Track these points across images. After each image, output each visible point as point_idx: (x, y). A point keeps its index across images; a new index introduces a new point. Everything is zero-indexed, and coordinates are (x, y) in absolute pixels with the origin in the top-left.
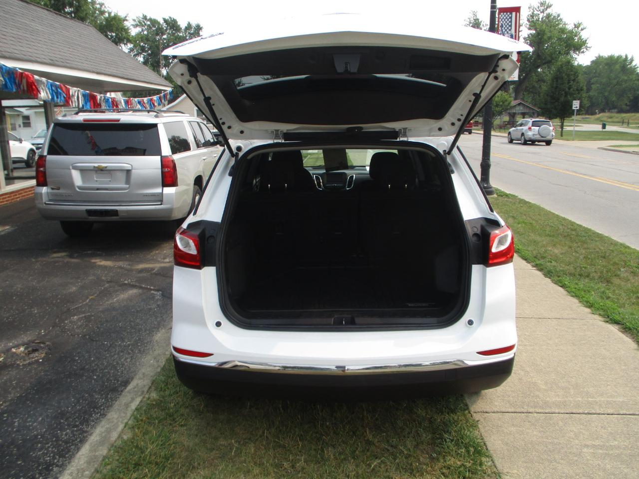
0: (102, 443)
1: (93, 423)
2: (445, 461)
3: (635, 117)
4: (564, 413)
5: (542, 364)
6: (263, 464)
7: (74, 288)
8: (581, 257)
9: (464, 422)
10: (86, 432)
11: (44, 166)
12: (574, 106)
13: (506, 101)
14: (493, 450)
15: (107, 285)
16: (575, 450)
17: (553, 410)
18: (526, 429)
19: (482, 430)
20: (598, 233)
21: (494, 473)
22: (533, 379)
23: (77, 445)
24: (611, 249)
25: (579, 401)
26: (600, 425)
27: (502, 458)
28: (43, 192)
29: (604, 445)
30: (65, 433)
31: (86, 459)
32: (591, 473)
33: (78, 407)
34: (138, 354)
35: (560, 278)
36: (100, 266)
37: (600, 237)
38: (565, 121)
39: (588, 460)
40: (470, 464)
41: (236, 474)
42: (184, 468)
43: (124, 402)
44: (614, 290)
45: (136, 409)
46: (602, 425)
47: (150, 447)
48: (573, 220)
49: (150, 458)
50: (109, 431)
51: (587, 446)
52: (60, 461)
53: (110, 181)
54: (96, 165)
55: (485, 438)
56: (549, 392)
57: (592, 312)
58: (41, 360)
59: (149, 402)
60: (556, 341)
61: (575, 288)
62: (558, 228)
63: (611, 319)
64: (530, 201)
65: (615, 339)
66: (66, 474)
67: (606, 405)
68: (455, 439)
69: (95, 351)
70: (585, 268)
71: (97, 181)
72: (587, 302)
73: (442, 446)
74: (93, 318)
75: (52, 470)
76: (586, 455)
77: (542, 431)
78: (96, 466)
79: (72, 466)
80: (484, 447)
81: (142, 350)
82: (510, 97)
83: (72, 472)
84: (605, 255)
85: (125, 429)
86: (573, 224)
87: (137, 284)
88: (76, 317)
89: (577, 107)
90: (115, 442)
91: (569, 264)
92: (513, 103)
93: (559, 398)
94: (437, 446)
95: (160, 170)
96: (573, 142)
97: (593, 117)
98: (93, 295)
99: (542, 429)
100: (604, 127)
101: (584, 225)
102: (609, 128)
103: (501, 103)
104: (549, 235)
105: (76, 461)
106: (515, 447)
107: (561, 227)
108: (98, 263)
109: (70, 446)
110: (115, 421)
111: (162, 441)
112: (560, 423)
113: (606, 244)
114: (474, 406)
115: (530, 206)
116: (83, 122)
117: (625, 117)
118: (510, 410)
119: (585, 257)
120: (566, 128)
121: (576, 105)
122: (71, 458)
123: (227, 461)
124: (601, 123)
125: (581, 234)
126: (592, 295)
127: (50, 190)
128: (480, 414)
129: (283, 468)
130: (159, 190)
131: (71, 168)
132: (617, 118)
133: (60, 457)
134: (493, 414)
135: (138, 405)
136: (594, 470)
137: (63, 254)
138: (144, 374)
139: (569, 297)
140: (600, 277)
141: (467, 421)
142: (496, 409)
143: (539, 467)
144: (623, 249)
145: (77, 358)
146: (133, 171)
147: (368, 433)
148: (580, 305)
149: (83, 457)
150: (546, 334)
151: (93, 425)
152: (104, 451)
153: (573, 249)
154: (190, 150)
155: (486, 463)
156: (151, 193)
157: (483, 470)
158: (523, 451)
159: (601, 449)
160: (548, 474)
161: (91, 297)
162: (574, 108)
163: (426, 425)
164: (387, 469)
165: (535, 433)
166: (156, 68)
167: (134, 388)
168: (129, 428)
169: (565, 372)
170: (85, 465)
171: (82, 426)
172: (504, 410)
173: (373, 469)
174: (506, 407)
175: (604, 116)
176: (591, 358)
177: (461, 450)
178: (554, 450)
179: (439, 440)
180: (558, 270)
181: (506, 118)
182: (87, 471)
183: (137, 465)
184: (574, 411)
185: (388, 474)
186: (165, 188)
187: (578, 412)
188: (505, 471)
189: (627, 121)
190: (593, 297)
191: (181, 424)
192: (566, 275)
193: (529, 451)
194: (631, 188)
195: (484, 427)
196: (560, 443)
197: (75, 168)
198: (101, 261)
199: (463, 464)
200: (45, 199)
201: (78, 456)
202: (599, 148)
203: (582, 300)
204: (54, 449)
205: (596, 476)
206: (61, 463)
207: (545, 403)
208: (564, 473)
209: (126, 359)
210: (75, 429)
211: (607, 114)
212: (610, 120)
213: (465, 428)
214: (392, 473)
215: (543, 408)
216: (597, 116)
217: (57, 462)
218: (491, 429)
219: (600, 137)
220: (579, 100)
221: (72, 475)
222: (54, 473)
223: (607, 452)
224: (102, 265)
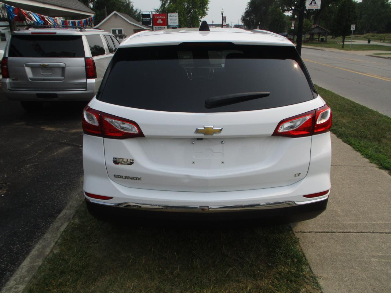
0: (38, 256)
1: (36, 240)
2: (277, 269)
3: (388, 36)
4: (356, 232)
5: (340, 197)
6: (151, 271)
7: (29, 146)
8: (361, 125)
9: (289, 239)
10: (31, 246)
11: (6, 64)
12: (352, 28)
13: (309, 25)
14: (310, 260)
15: (51, 144)
16: (366, 259)
17: (349, 230)
18: (331, 244)
19: (302, 245)
20: (370, 109)
21: (312, 277)
22: (334, 208)
23: (24, 255)
24: (379, 119)
25: (366, 223)
26: (381, 241)
27: (316, 266)
28: (7, 82)
29: (385, 256)
30: (16, 247)
31: (27, 268)
32: (378, 276)
33: (26, 229)
34: (69, 191)
35: (348, 139)
36: (47, 131)
37: (372, 112)
38: (345, 38)
39: (375, 266)
40: (295, 270)
41: (132, 278)
42: (95, 274)
43: (56, 226)
44: (383, 147)
45: (65, 231)
46: (383, 241)
47: (72, 259)
48: (353, 101)
49: (71, 267)
50: (44, 247)
51: (373, 256)
52: (12, 267)
53: (51, 74)
54: (41, 64)
55: (304, 251)
56: (346, 217)
57: (370, 161)
58: (3, 195)
59: (73, 226)
60: (348, 182)
61: (359, 146)
62: (345, 106)
63: (383, 166)
64: (326, 89)
65: (387, 180)
66: (12, 280)
67: (384, 227)
68: (284, 252)
69: (40, 189)
70: (364, 132)
71: (42, 74)
72: (367, 155)
73: (275, 257)
74: (40, 166)
75: (5, 274)
76: (374, 263)
77: (342, 246)
78: (34, 274)
79: (17, 274)
80: (304, 257)
81: (72, 188)
82: (311, 22)
83: (16, 279)
84: (376, 123)
85: (56, 246)
86: (353, 103)
87: (70, 143)
88: (28, 165)
89: (353, 29)
90: (48, 255)
91: (354, 129)
92: (313, 26)
93: (352, 222)
94: (271, 257)
95: (85, 67)
96: (350, 51)
97: (362, 36)
98: (40, 150)
99: (342, 244)
100: (369, 42)
101: (360, 104)
102: (372, 43)
103: (305, 26)
104: (338, 110)
105: (20, 270)
106: (324, 257)
107: (346, 105)
108: (45, 129)
109: (19, 257)
110: (49, 240)
111: (81, 254)
112: (355, 240)
113: (376, 116)
114: (296, 228)
115: (325, 92)
116: (31, 34)
117: (382, 36)
118: (320, 230)
119: (362, 125)
120: (346, 43)
121: (353, 27)
122: (19, 265)
123: (126, 269)
124: (368, 39)
125: (359, 109)
126: (370, 150)
127: (11, 81)
128: (300, 233)
129: (165, 275)
130: (84, 81)
131: (24, 65)
132: (377, 36)
133: (11, 264)
134: (309, 234)
135: (66, 228)
136: (380, 274)
137: (23, 123)
138: (71, 206)
139: (355, 151)
140: (374, 138)
141: (291, 239)
142: (310, 230)
143: (342, 272)
144: (386, 120)
145: (28, 194)
146: (67, 68)
147: (223, 248)
148: (362, 156)
149: (25, 267)
150: (341, 177)
151: (36, 241)
152: (39, 262)
153: (355, 119)
154: (105, 54)
155: (305, 270)
156: (79, 83)
157: (303, 275)
158: (330, 260)
159: (383, 258)
160: (349, 277)
161: (39, 152)
162: (351, 30)
163: (263, 242)
164: (237, 275)
165: (338, 247)
166: (85, 3)
167: (63, 216)
168: (58, 245)
169: (355, 203)
170: (26, 273)
171: (28, 242)
172: (316, 231)
173: (228, 275)
174: (317, 229)
175: (369, 35)
176: (372, 193)
177: (288, 260)
178: (351, 259)
179: (273, 253)
180: (346, 133)
181: (308, 37)
182: (27, 277)
183: (62, 273)
184: (363, 231)
185: (238, 278)
186: (88, 80)
187: (366, 231)
188: (319, 275)
189: (383, 38)
190: (370, 151)
191: (94, 242)
192: (352, 136)
193: (335, 261)
194: (388, 80)
195: (303, 243)
196: (355, 254)
197: (28, 66)
198: (47, 128)
199: (290, 271)
200: (8, 87)
201: (21, 266)
202: (366, 55)
203: (363, 154)
204: (8, 259)
205: (382, 279)
206: (12, 269)
207: (343, 225)
208: (359, 277)
209: (61, 194)
210: (23, 244)
211: (371, 34)
212: (373, 38)
213: (291, 244)
214: (240, 278)
215: (342, 229)
216: (365, 35)
217: (9, 268)
218: (308, 244)
219: (366, 48)
220: (354, 24)
221: (16, 281)
222: (7, 277)
223: (388, 261)
224: (47, 130)
